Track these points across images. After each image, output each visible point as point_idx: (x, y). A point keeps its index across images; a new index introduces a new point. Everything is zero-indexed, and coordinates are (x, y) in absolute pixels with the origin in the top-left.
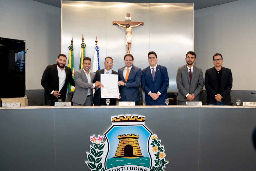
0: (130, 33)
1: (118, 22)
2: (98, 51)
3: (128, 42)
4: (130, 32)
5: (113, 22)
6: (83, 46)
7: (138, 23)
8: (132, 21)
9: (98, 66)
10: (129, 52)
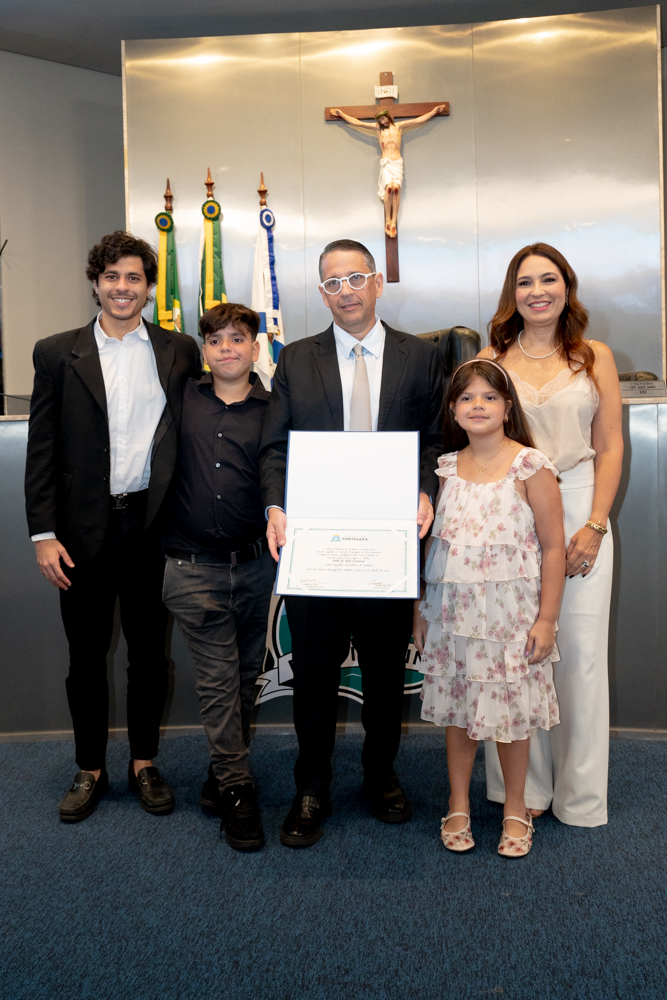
0: (396, 148)
1: (345, 109)
2: (269, 229)
3: (390, 186)
4: (393, 146)
5: (327, 110)
6: (211, 210)
7: (428, 107)
8: (401, 102)
9: (270, 287)
10: (393, 225)
